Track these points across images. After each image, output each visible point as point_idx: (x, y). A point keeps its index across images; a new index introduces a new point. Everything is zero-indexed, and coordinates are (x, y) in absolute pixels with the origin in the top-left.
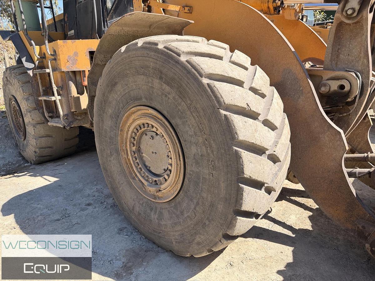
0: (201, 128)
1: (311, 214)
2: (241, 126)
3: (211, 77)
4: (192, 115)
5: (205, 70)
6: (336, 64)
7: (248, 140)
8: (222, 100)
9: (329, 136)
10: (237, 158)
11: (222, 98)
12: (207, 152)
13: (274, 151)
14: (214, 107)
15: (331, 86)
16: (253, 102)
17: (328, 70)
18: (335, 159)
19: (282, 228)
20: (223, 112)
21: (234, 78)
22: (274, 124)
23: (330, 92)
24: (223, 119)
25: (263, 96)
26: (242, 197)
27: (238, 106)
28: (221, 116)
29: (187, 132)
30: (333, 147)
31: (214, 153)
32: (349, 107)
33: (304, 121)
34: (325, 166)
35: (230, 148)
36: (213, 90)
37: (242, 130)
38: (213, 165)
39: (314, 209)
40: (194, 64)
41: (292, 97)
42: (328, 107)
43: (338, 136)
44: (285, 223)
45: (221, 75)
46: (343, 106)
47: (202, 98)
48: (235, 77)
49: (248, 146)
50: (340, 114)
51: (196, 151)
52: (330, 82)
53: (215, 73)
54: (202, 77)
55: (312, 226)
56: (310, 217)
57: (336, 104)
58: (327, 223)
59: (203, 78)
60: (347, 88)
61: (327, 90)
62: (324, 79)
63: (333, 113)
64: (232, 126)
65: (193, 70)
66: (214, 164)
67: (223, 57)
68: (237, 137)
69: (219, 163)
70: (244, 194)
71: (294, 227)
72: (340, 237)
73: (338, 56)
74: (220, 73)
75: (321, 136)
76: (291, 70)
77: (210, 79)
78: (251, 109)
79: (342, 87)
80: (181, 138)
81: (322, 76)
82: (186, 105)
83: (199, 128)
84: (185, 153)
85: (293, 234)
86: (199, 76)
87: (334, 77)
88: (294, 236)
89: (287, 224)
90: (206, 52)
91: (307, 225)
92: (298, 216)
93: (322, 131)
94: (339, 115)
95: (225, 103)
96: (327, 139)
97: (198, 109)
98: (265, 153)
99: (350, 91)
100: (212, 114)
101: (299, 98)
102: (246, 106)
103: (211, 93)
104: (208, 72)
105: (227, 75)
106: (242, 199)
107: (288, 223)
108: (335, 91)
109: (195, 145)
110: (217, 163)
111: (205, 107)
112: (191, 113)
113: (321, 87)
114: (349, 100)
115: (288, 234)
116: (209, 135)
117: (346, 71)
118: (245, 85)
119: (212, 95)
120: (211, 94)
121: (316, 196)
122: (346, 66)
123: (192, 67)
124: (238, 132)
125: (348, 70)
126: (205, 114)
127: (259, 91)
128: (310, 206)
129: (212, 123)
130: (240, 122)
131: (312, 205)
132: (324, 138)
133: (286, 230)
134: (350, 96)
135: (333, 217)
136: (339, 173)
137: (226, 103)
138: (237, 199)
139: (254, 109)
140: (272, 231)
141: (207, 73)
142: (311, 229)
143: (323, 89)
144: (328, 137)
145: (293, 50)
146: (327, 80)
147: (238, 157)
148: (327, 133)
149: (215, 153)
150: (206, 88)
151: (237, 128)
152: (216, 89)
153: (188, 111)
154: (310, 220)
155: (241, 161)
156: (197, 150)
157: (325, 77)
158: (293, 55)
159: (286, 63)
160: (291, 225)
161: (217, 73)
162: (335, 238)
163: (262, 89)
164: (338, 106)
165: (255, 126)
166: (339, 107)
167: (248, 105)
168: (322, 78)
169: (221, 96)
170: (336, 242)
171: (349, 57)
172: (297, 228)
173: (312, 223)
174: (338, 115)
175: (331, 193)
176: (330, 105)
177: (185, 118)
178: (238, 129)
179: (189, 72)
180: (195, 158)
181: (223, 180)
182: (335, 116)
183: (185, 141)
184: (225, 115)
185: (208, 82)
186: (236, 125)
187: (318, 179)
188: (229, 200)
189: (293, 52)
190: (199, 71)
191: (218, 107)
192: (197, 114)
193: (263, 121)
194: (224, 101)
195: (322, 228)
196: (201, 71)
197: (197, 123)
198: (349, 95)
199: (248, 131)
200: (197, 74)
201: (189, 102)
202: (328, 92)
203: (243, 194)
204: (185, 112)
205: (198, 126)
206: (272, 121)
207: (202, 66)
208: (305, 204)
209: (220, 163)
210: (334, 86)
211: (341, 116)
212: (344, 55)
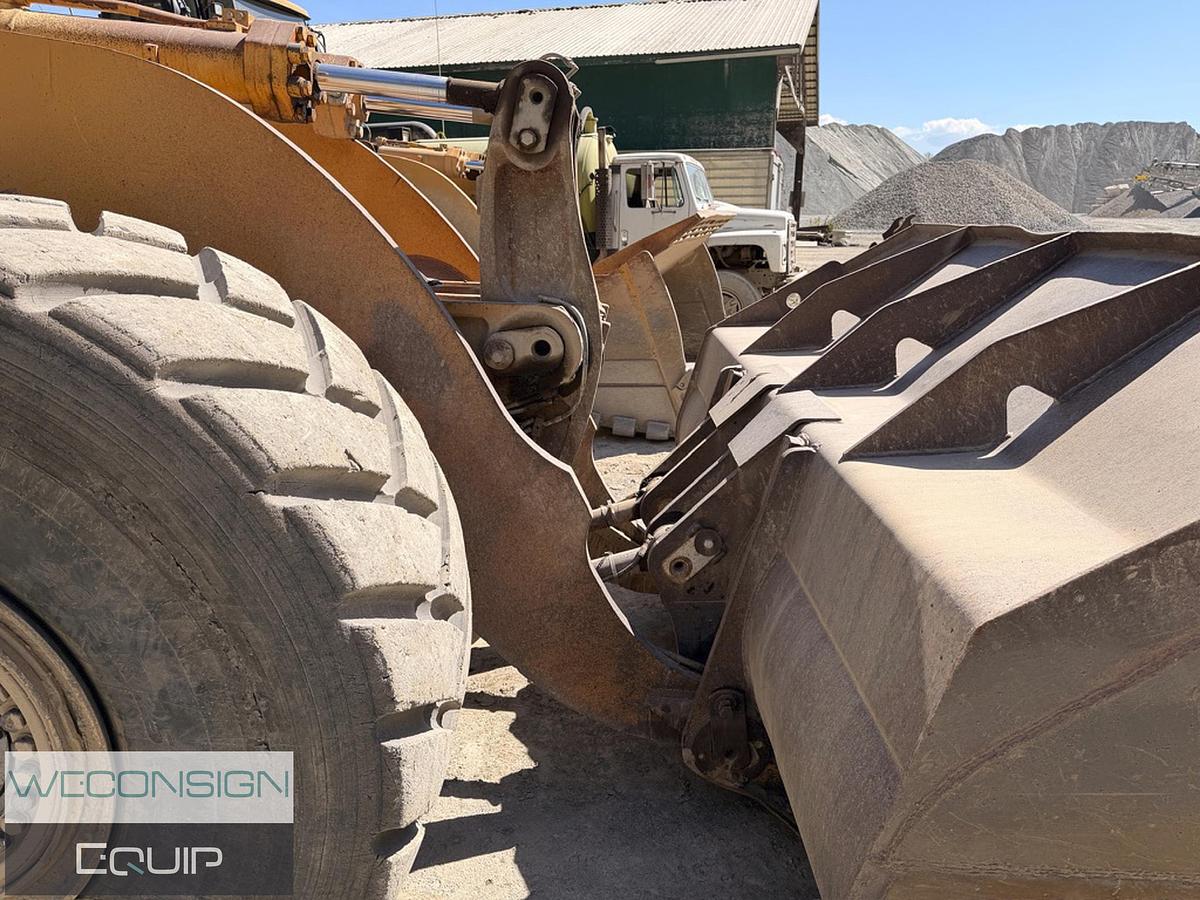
0: (184, 579)
1: (512, 715)
2: (355, 539)
3: (186, 371)
4: (124, 537)
5: (158, 349)
6: (512, 283)
7: (383, 581)
8: (261, 457)
9: (544, 489)
10: (361, 656)
11: (260, 448)
12: (226, 668)
13: (446, 585)
14: (233, 489)
15: (516, 347)
16: (360, 440)
17: (496, 300)
18: (568, 549)
19: (458, 799)
20: (277, 502)
21: (272, 366)
22: (426, 498)
23: (516, 365)
24: (280, 530)
25: (370, 410)
26: (399, 784)
27: (324, 468)
28: (272, 520)
29: (107, 609)
30: (557, 517)
31: (263, 662)
32: (565, 399)
33: (467, 459)
34: (547, 574)
35: (330, 628)
36: (214, 422)
37: (362, 551)
38: (263, 710)
39: (514, 696)
40: (99, 324)
41: (418, 390)
42: (517, 405)
43: (566, 485)
44: (460, 778)
45: (226, 360)
46: (553, 399)
47: (171, 460)
48: (273, 362)
49: (379, 600)
50: (546, 421)
51: (166, 676)
52: (512, 337)
53: (200, 355)
54: (150, 378)
55: (531, 755)
56: (513, 729)
57: (535, 395)
58: (559, 726)
59: (158, 381)
60: (556, 351)
61: (509, 360)
62: (491, 328)
63: (529, 418)
64: (321, 549)
65: (97, 351)
66: (267, 705)
67: (196, 287)
68: (350, 582)
69: (292, 697)
70: (404, 771)
71: (488, 781)
72: (607, 754)
73: (512, 262)
74: (219, 353)
75: (522, 493)
76: (402, 309)
77: (184, 382)
78: (361, 469)
79: (542, 347)
80: (76, 640)
81: (484, 320)
82: (86, 497)
83: (169, 581)
84: (106, 698)
85: (494, 805)
86: (133, 376)
87: (518, 322)
88: (498, 809)
89: (466, 780)
90: (126, 270)
91: (516, 758)
92: (482, 741)
93: (523, 477)
94: (544, 424)
95: (276, 468)
96: (539, 497)
97: (154, 509)
98: (423, 599)
99: (564, 359)
100: (229, 518)
101: (442, 390)
102: (346, 463)
103: (206, 437)
104: (171, 356)
105: (246, 358)
106: (398, 792)
107: (467, 777)
108: (527, 361)
109: (157, 654)
110: (282, 699)
111: (191, 496)
112: (120, 526)
113: (491, 353)
114: (566, 380)
115: (481, 813)
116: (231, 600)
117: (542, 302)
118: (309, 385)
119: (214, 443)
120: (210, 440)
121: (538, 666)
122: (537, 288)
123: (87, 337)
124: (350, 562)
125: (546, 298)
126: (195, 523)
127: (357, 397)
128: (499, 694)
129: (236, 550)
130: (348, 525)
131: (505, 687)
132: (531, 496)
133: (470, 801)
134: (566, 371)
135: (589, 708)
136: (585, 584)
137: (283, 464)
138: (381, 800)
139: (369, 466)
140: (434, 823)
141: (170, 360)
142: (530, 764)
143: (497, 358)
144: (540, 491)
145: (395, 245)
146: (500, 331)
147: (364, 650)
148: (537, 482)
149: (266, 663)
150: (179, 419)
151: (342, 549)
152: (228, 418)
153: (97, 521)
154: (517, 736)
155: (379, 662)
156: (174, 671)
157: (495, 324)
158: (397, 259)
159: (380, 286)
160: (477, 779)
161: (206, 354)
162: (596, 762)
163: (363, 388)
164: (541, 400)
165: (390, 523)
166: (544, 403)
167: (350, 457)
168: (486, 325)
169: (255, 442)
170: (602, 772)
171: (541, 264)
172: (496, 779)
173: (526, 745)
174: (540, 423)
175: (575, 645)
176: (521, 400)
177: (85, 552)
178: (346, 551)
179: (78, 361)
180: (167, 707)
181: (320, 753)
182: (534, 428)
183: (102, 647)
184: (285, 510)
185: (182, 397)
186: (337, 541)
187: (534, 615)
188: (352, 816)
189: (395, 250)
190: (132, 355)
191: (252, 487)
192: (154, 528)
193: (398, 494)
194: (270, 459)
195: (557, 748)
196: (140, 351)
197: (157, 565)
198: (564, 369)
199: (377, 548)
200: (125, 369)
201: (99, 484)
202: (511, 365)
203: (399, 772)
204: (82, 527)
205: (166, 575)
206: (421, 490)
207: (142, 333)
208: (487, 690)
209: (297, 694)
210: (522, 346)
211: (550, 424)
212: (526, 257)
